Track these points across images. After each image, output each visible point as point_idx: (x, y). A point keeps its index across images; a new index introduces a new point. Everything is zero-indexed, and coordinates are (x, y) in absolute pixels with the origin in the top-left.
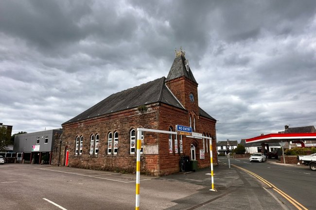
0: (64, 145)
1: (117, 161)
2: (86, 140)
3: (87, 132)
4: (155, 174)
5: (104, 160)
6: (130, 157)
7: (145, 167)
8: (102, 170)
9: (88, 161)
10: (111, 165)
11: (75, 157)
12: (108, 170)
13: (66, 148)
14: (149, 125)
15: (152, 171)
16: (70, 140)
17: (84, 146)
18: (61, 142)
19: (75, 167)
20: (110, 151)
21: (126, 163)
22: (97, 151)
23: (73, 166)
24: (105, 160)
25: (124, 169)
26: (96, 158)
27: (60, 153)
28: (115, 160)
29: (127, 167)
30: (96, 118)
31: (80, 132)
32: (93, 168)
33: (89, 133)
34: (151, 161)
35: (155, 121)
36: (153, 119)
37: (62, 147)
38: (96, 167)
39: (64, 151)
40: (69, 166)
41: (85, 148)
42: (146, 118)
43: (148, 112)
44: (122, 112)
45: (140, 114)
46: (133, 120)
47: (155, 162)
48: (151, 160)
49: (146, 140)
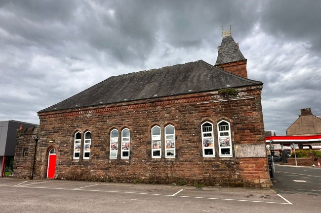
0: (45, 145)
1: (177, 169)
2: (99, 137)
3: (102, 125)
4: (263, 186)
5: (146, 167)
6: (206, 161)
7: (239, 176)
8: (143, 182)
9: (107, 169)
10: (163, 175)
11: (73, 164)
12: (158, 183)
13: (50, 149)
14: (242, 116)
15: (256, 181)
16: (58, 138)
17: (96, 146)
18: (37, 140)
19: (75, 180)
20: (157, 153)
21: (196, 171)
22: (125, 154)
23: (69, 179)
24: (149, 168)
25: (194, 180)
26: (126, 164)
27: (35, 159)
28: (172, 167)
29: (200, 178)
30: (124, 104)
31: (84, 126)
32: (119, 180)
33: (105, 127)
34: (252, 167)
35: (255, 110)
36: (249, 107)
37: (38, 148)
38: (128, 179)
39: (43, 154)
40: (59, 179)
41: (98, 150)
42: (235, 106)
43: (238, 99)
44: (183, 96)
45: (221, 100)
46: (207, 109)
47: (259, 168)
48: (250, 165)
49: (238, 137)
